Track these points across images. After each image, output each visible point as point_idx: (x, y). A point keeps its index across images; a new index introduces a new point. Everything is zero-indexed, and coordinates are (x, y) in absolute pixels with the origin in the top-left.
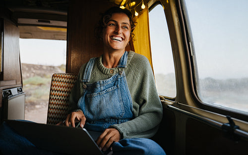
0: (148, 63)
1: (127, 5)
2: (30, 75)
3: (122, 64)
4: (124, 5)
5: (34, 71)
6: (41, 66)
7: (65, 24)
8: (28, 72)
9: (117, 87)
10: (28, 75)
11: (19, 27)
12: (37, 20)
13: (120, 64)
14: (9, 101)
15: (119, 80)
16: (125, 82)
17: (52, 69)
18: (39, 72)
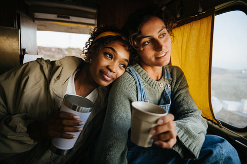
5: (44, 53)
6: (50, 48)
11: (35, 21)
12: (56, 16)
17: (60, 51)
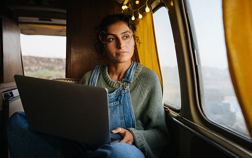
0: (158, 78)
1: (130, 5)
2: (39, 68)
3: (128, 78)
4: (127, 5)
5: (43, 64)
6: (49, 59)
7: (65, 22)
8: (36, 65)
9: (120, 102)
10: (37, 68)
12: (38, 19)
13: (125, 77)
14: (10, 104)
15: (123, 95)
16: (129, 98)
17: (60, 61)
18: (47, 65)
